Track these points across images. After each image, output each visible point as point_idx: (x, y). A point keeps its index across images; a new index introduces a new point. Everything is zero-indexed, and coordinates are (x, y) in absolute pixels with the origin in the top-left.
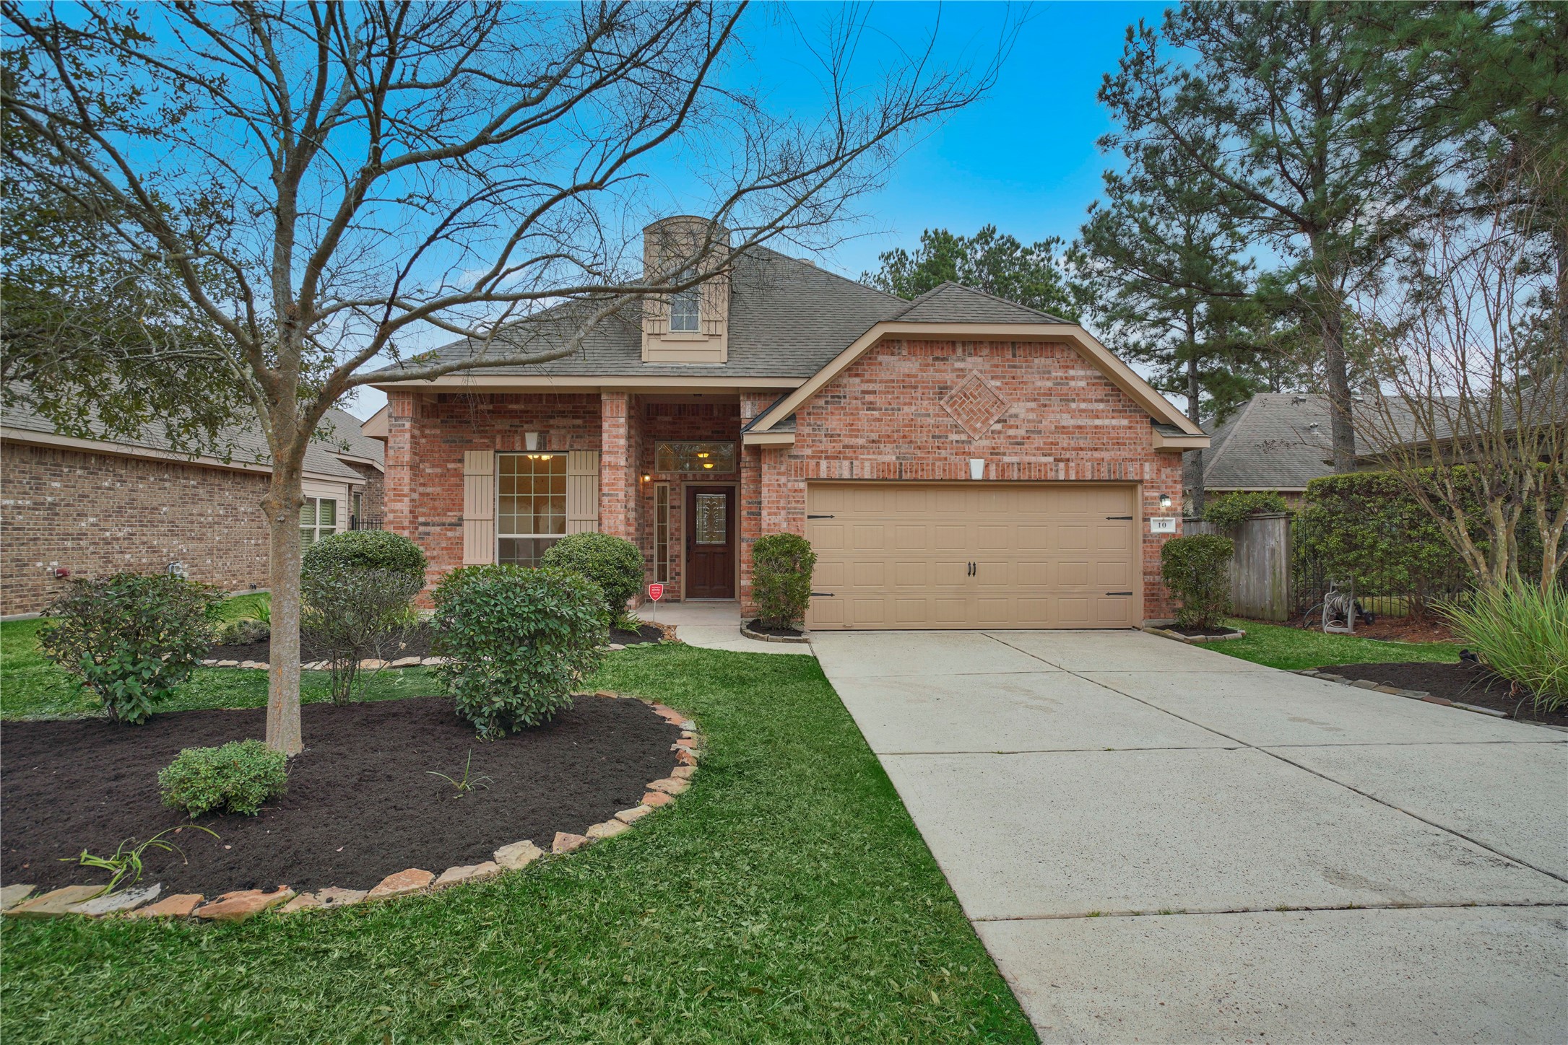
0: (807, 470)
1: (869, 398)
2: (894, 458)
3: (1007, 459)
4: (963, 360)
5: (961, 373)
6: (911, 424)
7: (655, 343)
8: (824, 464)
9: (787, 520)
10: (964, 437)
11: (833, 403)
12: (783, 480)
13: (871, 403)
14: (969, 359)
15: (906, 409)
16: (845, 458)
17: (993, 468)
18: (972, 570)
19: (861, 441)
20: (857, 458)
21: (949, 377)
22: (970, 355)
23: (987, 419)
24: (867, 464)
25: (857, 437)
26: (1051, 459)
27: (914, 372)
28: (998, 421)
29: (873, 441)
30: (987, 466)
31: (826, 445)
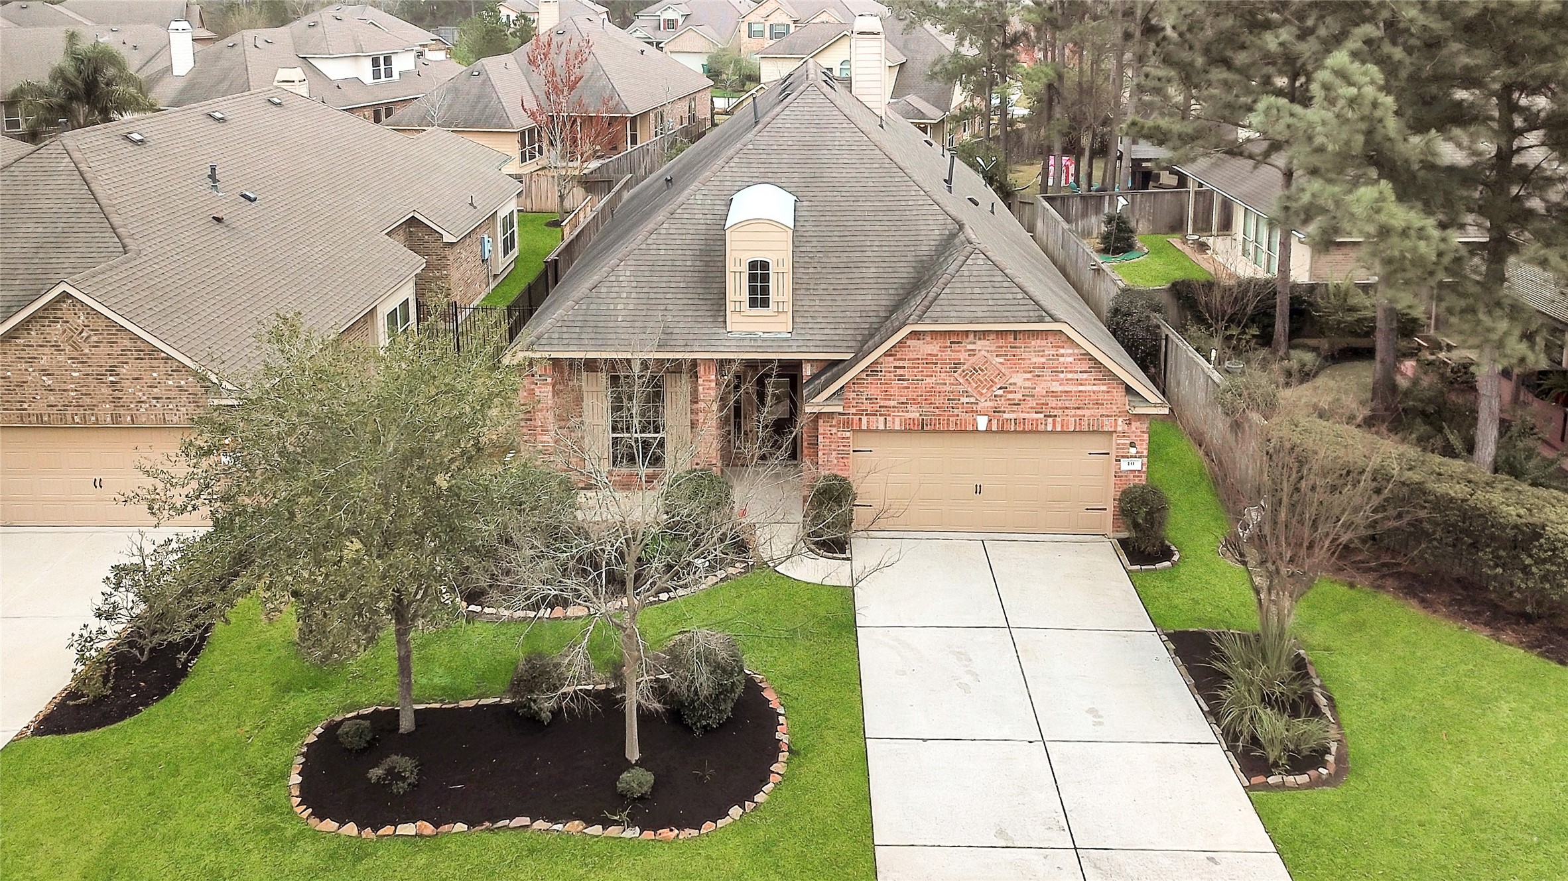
0: (852, 423)
1: (899, 372)
2: (918, 415)
3: (1006, 416)
4: (974, 343)
5: (972, 353)
6: (931, 391)
7: (736, 317)
8: (864, 419)
9: (837, 458)
10: (973, 400)
11: (872, 375)
12: (834, 430)
13: (901, 375)
14: (979, 342)
15: (928, 380)
16: (880, 415)
17: (994, 422)
18: (978, 490)
19: (893, 403)
20: (889, 415)
21: (963, 356)
22: (980, 339)
23: (992, 386)
24: (897, 420)
25: (890, 400)
26: (1042, 416)
27: (935, 352)
28: (1000, 388)
29: (903, 403)
30: (990, 421)
31: (866, 405)
